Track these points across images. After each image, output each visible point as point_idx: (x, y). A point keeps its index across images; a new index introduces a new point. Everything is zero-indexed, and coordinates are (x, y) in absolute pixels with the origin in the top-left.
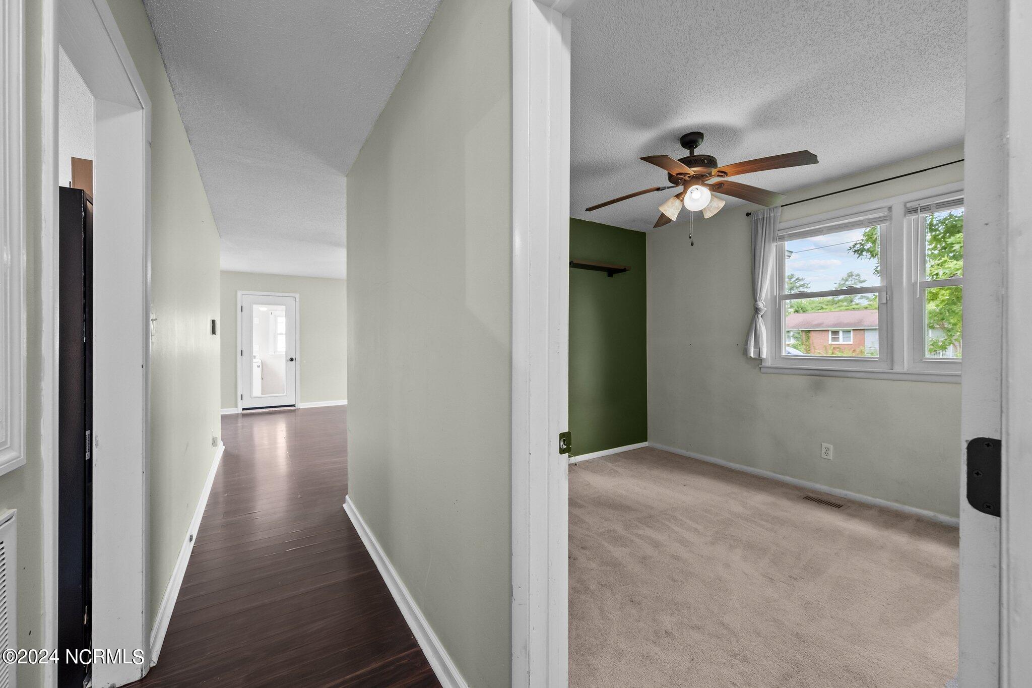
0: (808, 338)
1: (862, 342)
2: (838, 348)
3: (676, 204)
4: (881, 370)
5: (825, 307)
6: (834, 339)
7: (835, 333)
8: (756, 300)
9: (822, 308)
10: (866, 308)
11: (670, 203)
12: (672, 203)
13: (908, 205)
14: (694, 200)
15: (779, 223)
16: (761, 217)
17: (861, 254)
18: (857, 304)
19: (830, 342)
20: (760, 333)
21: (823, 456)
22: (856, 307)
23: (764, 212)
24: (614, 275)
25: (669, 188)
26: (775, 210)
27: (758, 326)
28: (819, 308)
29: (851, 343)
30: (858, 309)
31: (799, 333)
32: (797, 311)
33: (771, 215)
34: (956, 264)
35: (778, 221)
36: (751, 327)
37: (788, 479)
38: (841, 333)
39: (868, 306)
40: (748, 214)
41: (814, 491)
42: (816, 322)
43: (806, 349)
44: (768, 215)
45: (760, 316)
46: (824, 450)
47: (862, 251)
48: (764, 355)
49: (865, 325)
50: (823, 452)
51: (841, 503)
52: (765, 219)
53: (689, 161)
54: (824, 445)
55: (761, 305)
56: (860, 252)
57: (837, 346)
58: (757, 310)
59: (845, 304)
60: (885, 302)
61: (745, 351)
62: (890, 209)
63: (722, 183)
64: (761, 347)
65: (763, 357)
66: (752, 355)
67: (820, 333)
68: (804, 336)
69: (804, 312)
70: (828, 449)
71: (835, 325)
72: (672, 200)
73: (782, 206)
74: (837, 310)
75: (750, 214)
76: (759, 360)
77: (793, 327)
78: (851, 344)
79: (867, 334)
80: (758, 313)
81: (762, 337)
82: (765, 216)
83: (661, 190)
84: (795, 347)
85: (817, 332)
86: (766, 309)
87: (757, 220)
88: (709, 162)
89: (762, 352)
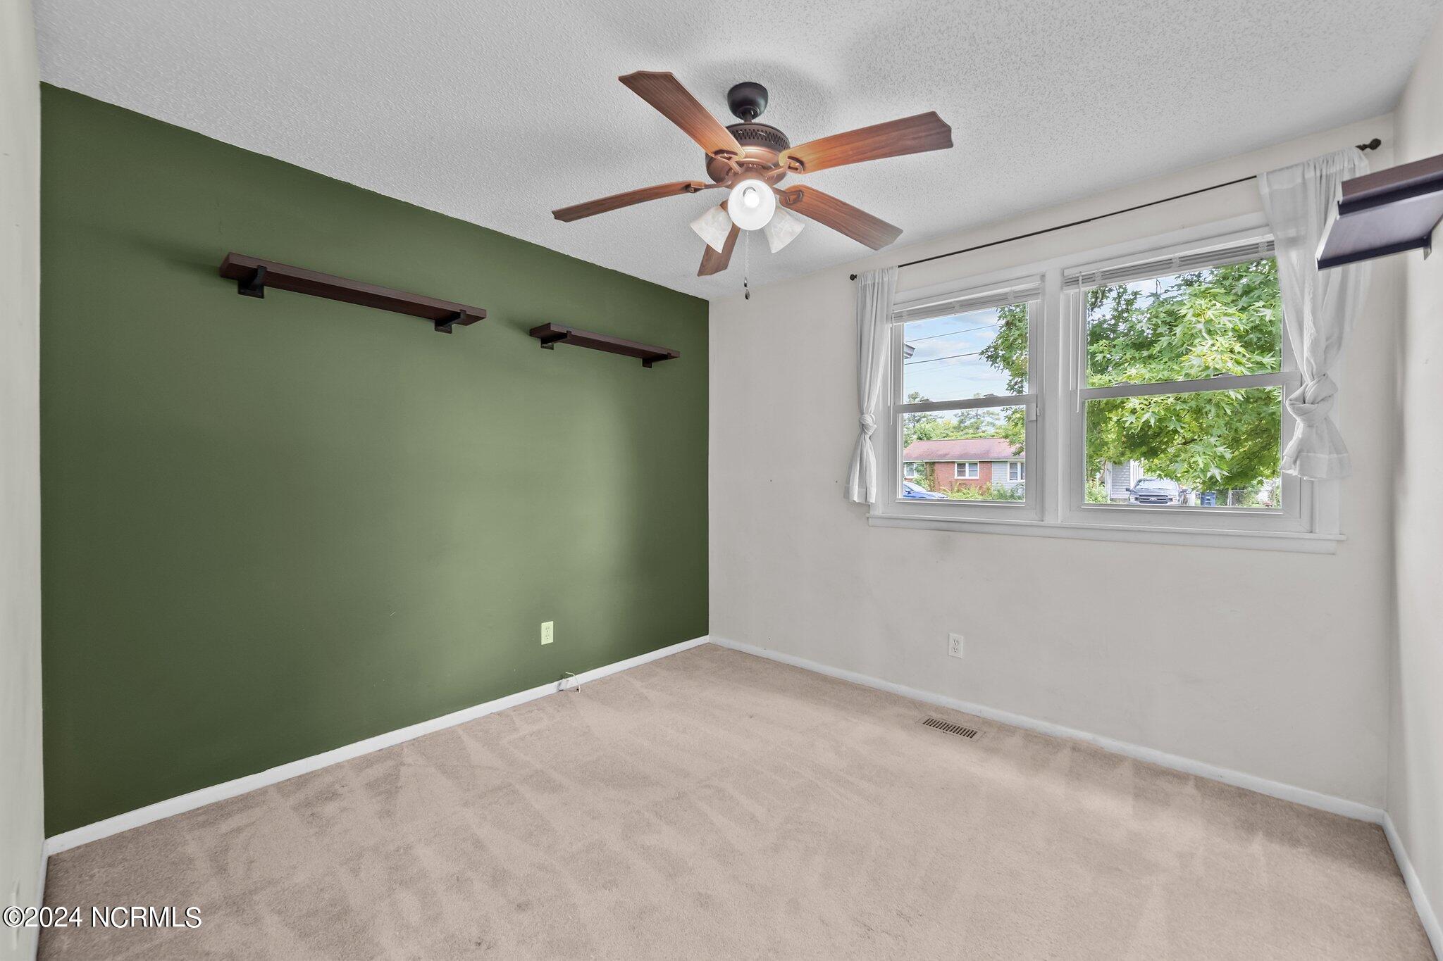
0: (933, 471)
1: (988, 477)
2: (964, 484)
3: (721, 218)
4: (1028, 522)
5: (951, 434)
6: (961, 473)
7: (961, 465)
8: (862, 413)
9: (947, 435)
10: (993, 436)
11: (708, 216)
12: (713, 217)
13: (1067, 273)
14: (750, 211)
15: (896, 293)
16: (870, 283)
17: (994, 362)
18: (984, 432)
19: (956, 477)
20: (868, 464)
21: (951, 653)
22: (981, 434)
23: (874, 274)
24: (653, 364)
25: (707, 187)
26: (890, 271)
27: (865, 454)
28: (945, 435)
29: (978, 478)
30: (985, 438)
31: (923, 466)
32: (920, 439)
33: (885, 279)
34: (1100, 379)
35: (894, 291)
36: (855, 455)
37: (903, 689)
38: (967, 465)
39: (995, 434)
40: (853, 277)
41: (938, 709)
42: (940, 453)
43: (930, 486)
44: (881, 280)
45: (867, 437)
46: (952, 642)
47: (997, 358)
48: (873, 499)
49: (993, 456)
50: (950, 647)
51: (973, 727)
52: (876, 284)
53: (742, 135)
54: (953, 636)
55: (869, 420)
56: (993, 358)
57: (963, 482)
58: (863, 427)
59: (971, 431)
60: (1035, 419)
61: (847, 492)
62: (1043, 277)
63: (800, 191)
64: (868, 486)
65: (871, 501)
66: (856, 498)
67: (946, 465)
68: (928, 469)
69: (928, 439)
70: (957, 642)
71: (961, 457)
72: (712, 211)
73: (899, 266)
74: (962, 438)
75: (856, 277)
76: (866, 506)
77: (917, 458)
78: (978, 480)
79: (995, 468)
80: (865, 433)
81: (870, 470)
82: (877, 281)
83: (696, 190)
84: (918, 483)
85: (943, 465)
86: (876, 426)
87: (865, 286)
88: (775, 140)
89: (870, 493)
